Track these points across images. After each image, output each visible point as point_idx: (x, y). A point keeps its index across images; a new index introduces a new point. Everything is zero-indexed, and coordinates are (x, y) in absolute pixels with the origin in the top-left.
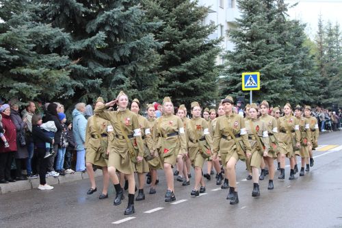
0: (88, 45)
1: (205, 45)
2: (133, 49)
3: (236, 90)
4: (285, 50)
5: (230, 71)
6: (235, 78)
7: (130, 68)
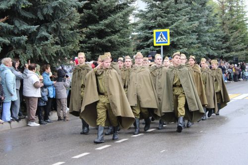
0: (13, 5)
1: (121, 5)
2: (55, 8)
3: (148, 46)
4: (192, 9)
5: (142, 29)
6: (147, 35)
7: (53, 25)
